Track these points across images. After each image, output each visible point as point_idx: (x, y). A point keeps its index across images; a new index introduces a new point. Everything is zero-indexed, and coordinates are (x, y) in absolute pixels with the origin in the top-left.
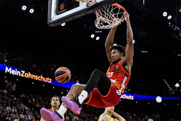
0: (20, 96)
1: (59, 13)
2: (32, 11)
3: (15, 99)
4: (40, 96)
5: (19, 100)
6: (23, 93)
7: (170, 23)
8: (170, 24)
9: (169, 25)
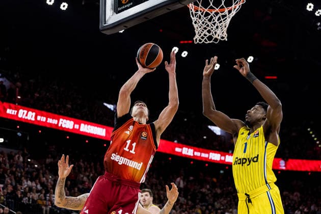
0: (45, 161)
1: (119, 9)
2: (64, 6)
3: (36, 166)
4: (81, 160)
5: (44, 169)
6: (50, 156)
7: (319, 24)
8: (320, 26)
9: (318, 26)
